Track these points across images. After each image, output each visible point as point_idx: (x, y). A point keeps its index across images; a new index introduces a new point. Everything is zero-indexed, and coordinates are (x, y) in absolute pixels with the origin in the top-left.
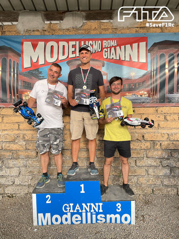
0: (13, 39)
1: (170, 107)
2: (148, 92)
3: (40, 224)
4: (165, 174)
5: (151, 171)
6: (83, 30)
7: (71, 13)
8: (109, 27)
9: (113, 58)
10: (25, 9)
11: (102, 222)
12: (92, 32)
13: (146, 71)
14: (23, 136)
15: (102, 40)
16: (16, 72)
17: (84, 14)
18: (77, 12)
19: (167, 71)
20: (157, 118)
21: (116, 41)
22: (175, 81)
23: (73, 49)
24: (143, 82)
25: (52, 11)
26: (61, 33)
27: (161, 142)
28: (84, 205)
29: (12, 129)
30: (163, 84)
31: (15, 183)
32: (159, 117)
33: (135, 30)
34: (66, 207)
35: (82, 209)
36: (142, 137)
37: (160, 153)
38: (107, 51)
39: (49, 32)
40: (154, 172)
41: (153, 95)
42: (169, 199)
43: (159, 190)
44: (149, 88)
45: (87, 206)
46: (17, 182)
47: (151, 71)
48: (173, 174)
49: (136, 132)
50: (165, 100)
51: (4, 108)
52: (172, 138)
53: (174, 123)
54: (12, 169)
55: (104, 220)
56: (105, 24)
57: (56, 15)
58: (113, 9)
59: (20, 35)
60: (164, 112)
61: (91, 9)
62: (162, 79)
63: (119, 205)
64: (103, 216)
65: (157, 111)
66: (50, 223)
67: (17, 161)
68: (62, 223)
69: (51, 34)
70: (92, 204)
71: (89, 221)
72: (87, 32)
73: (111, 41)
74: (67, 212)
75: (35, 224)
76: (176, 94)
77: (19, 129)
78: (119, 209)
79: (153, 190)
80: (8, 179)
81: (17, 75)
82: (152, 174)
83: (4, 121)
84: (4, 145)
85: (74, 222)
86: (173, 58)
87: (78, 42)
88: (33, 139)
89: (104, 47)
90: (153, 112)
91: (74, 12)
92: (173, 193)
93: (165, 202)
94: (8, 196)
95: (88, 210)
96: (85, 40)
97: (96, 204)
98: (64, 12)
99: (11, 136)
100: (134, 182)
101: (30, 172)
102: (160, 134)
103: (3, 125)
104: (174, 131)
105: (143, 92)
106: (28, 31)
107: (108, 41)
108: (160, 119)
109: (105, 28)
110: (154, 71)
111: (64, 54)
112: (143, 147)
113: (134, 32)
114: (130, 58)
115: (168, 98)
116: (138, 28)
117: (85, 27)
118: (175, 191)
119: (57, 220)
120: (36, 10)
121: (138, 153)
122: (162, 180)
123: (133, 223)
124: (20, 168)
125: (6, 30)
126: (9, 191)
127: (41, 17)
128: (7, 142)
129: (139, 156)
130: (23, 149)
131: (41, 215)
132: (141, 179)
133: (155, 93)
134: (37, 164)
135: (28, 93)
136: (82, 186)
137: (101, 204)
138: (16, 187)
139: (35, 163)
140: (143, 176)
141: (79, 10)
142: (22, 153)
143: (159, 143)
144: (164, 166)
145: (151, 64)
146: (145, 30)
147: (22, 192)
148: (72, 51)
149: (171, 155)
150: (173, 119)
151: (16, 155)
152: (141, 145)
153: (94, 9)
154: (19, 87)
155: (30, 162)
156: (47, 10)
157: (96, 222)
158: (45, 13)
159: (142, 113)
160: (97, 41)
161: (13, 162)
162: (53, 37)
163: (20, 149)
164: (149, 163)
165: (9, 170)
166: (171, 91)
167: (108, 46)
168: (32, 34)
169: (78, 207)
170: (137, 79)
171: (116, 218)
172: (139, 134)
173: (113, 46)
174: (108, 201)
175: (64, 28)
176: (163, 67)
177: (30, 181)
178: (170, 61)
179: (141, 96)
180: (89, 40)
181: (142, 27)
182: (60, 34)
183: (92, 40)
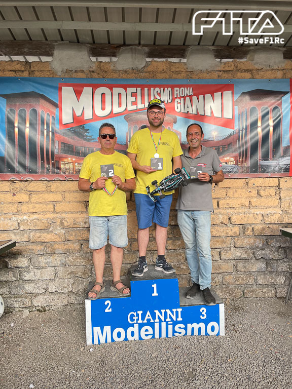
0: (46, 83)
1: (265, 179)
2: (235, 158)
3: (96, 342)
4: (260, 269)
5: (240, 265)
6: (147, 72)
7: (128, 47)
8: (182, 70)
9: (188, 112)
10: (62, 40)
11: (180, 335)
12: (159, 75)
13: (233, 130)
14: (61, 221)
15: (173, 87)
16: (51, 130)
17: (147, 49)
18: (136, 47)
19: (259, 130)
20: (247, 193)
21: (191, 88)
22: (271, 144)
23: (133, 99)
24: (228, 145)
25: (101, 44)
26: (116, 76)
27: (253, 226)
28: (157, 312)
29: (45, 211)
30: (254, 148)
31: (49, 290)
32: (250, 192)
33: (216, 74)
34: (132, 315)
35: (154, 318)
36: (228, 220)
37: (252, 241)
38: (180, 103)
39: (99, 74)
40: (245, 267)
41: (242, 161)
42: (265, 303)
43: (252, 291)
44: (237, 153)
45: (161, 313)
46: (52, 288)
47: (239, 130)
48: (269, 269)
49: (220, 213)
50: (257, 169)
51: (32, 181)
52: (267, 220)
53: (270, 199)
54: (43, 270)
55: (183, 332)
56: (177, 66)
57: (107, 50)
58: (186, 44)
59: (57, 76)
60: (257, 184)
61: (156, 44)
62: (253, 140)
63: (203, 311)
64: (182, 326)
65: (247, 183)
66: (109, 340)
67: (52, 257)
68: (126, 339)
69: (101, 77)
70: (168, 311)
71: (164, 335)
72: (151, 76)
73: (186, 88)
74: (133, 323)
75: (89, 342)
76: (271, 161)
77: (54, 211)
78: (203, 316)
79: (243, 292)
80: (38, 285)
81: (53, 133)
82: (243, 270)
83: (33, 200)
84: (32, 234)
85: (143, 336)
86: (267, 113)
87: (139, 89)
88: (76, 226)
89: (176, 96)
90: (243, 185)
91: (134, 47)
92: (270, 294)
93: (261, 306)
94: (38, 310)
95: (163, 318)
96: (149, 87)
97: (173, 310)
98: (119, 46)
99: (43, 221)
100: (219, 282)
101: (72, 272)
102: (252, 215)
103: (31, 206)
104: (270, 211)
105: (228, 158)
106: (68, 71)
107: (182, 88)
108: (252, 194)
109: (177, 70)
110: (242, 131)
111: (120, 105)
112: (230, 233)
113: (216, 77)
114: (212, 112)
115: (262, 167)
116: (221, 71)
117: (149, 69)
118: (273, 292)
119: (119, 335)
120: (78, 42)
121: (224, 242)
122: (255, 277)
123: (222, 333)
124: (56, 268)
125: (36, 68)
126: (39, 302)
127: (87, 53)
128: (37, 231)
129: (224, 246)
130: (60, 240)
131: (97, 329)
132: (228, 277)
133: (244, 159)
134: (82, 261)
135: (68, 160)
136: (155, 286)
137: (180, 310)
138: (49, 297)
139: (78, 260)
140: (230, 273)
141: (140, 43)
142: (60, 247)
143: (250, 228)
144: (257, 258)
145: (239, 121)
146: (230, 75)
147: (59, 303)
148: (132, 102)
149: (267, 243)
150: (269, 195)
151: (50, 249)
152: (228, 231)
153: (161, 44)
154: (56, 151)
155: (71, 258)
156: (94, 42)
157: (173, 335)
158: (92, 46)
159: (227, 186)
160: (166, 89)
161: (45, 259)
162: (105, 82)
163: (57, 240)
164: (238, 254)
165: (39, 271)
166: (266, 157)
167: (182, 96)
168: (74, 75)
169: (149, 316)
170: (220, 141)
171: (200, 329)
172: (225, 216)
173: (187, 96)
174: (189, 305)
175: (120, 69)
176: (254, 125)
177: (70, 286)
178: (263, 117)
179: (226, 163)
180: (155, 86)
181: (227, 71)
182: (114, 78)
183: (159, 86)
